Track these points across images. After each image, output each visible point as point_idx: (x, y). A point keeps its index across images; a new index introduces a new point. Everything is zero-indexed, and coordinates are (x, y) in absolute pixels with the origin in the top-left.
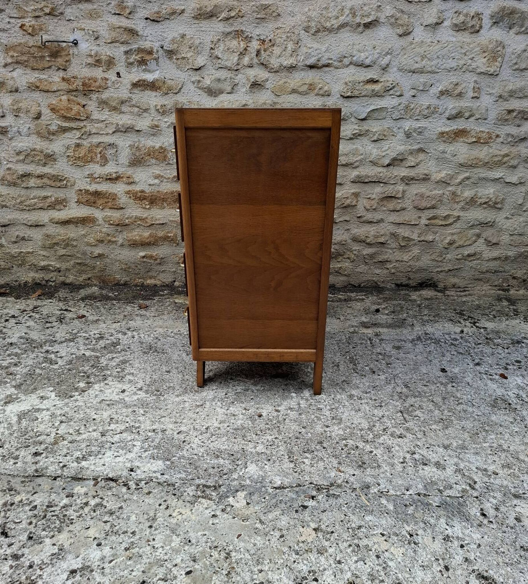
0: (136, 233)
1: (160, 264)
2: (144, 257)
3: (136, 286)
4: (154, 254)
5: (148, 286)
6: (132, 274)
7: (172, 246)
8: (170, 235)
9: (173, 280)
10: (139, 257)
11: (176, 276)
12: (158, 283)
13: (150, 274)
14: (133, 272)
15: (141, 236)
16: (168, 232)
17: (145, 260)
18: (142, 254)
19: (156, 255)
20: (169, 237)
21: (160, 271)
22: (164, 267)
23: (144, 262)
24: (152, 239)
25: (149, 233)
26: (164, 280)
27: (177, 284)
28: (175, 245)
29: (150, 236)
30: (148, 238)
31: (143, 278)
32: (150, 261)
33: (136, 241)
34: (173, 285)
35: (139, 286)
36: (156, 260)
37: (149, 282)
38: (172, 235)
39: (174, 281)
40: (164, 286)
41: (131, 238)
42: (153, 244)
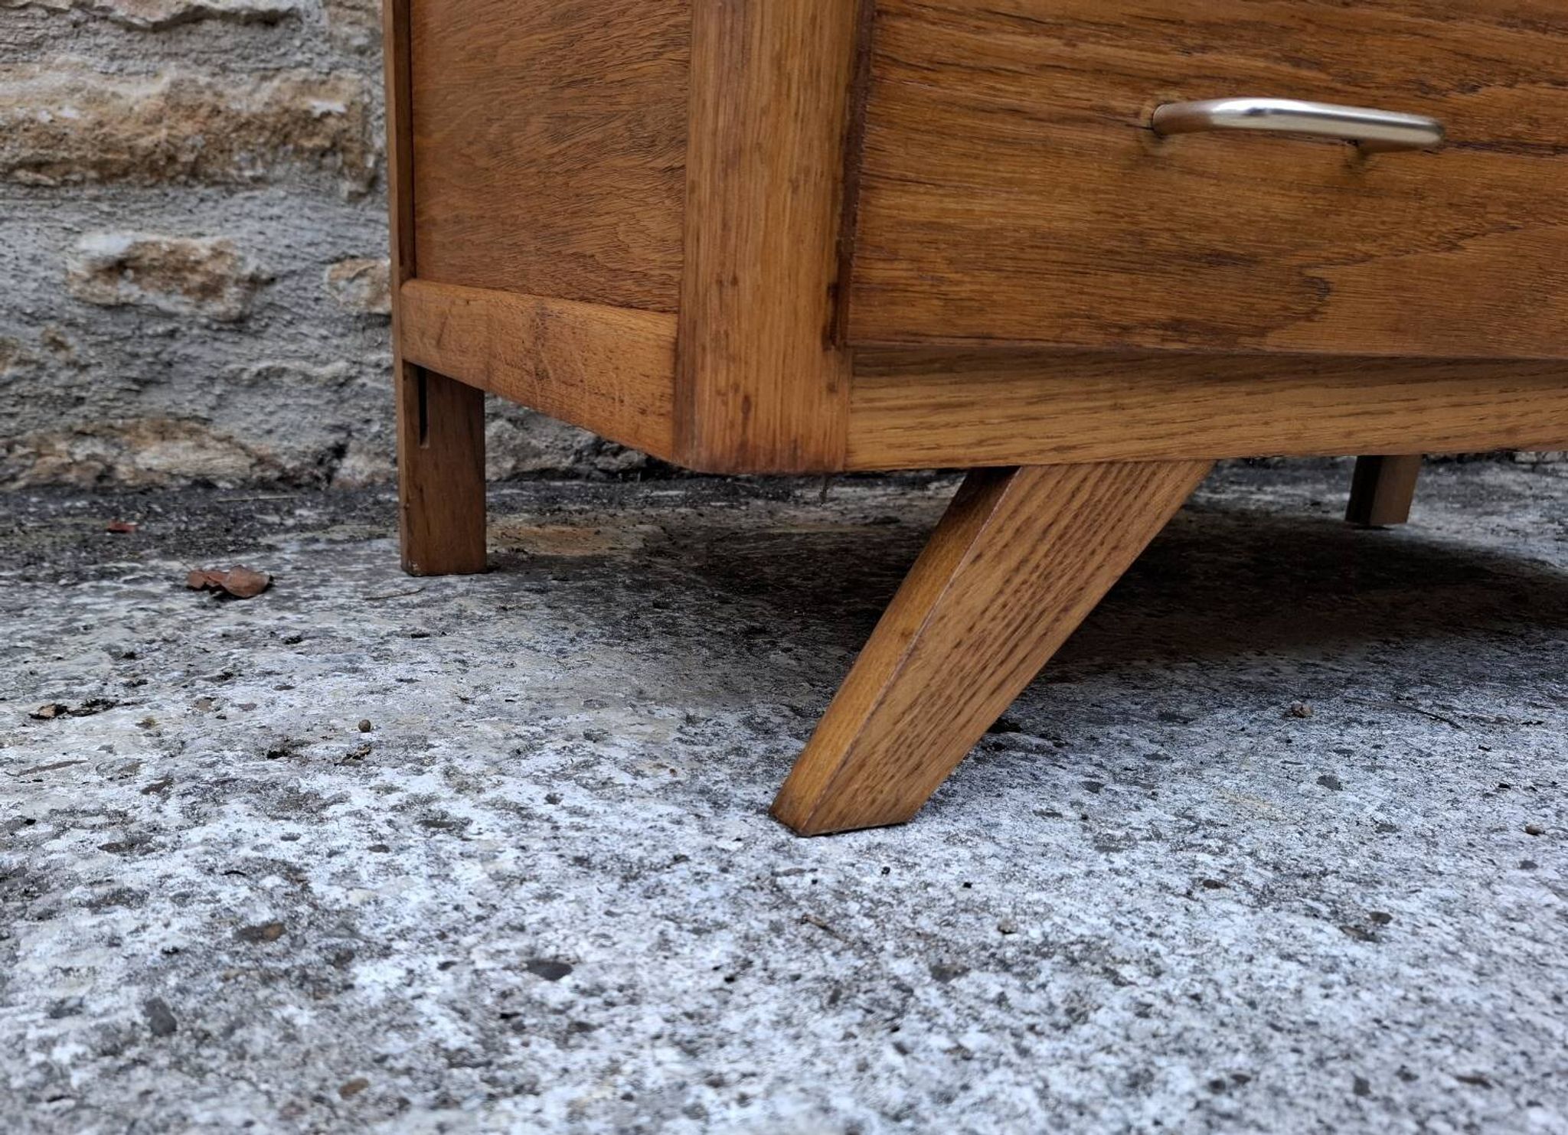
0: (61, 79)
1: (239, 324)
2: (117, 268)
3: (53, 487)
4: (202, 247)
5: (147, 489)
6: (22, 398)
7: (331, 193)
8: (319, 106)
9: (331, 439)
10: (78, 267)
11: (349, 414)
12: (224, 463)
13: (158, 400)
14: (25, 388)
15: (95, 99)
16: (306, 87)
17: (126, 290)
18: (108, 243)
19: (217, 254)
20: (310, 122)
21: (234, 379)
22: (268, 345)
23: (120, 308)
24: (187, 128)
25: (162, 85)
26: (267, 446)
27: (354, 467)
28: (346, 187)
29: (172, 99)
30: (156, 120)
31: (108, 434)
32: (165, 304)
33: (61, 139)
34: (329, 478)
35: (76, 492)
36: (211, 289)
37: (153, 457)
38: (338, 106)
39: (340, 451)
40: (265, 485)
41: (20, 113)
42: (194, 172)
